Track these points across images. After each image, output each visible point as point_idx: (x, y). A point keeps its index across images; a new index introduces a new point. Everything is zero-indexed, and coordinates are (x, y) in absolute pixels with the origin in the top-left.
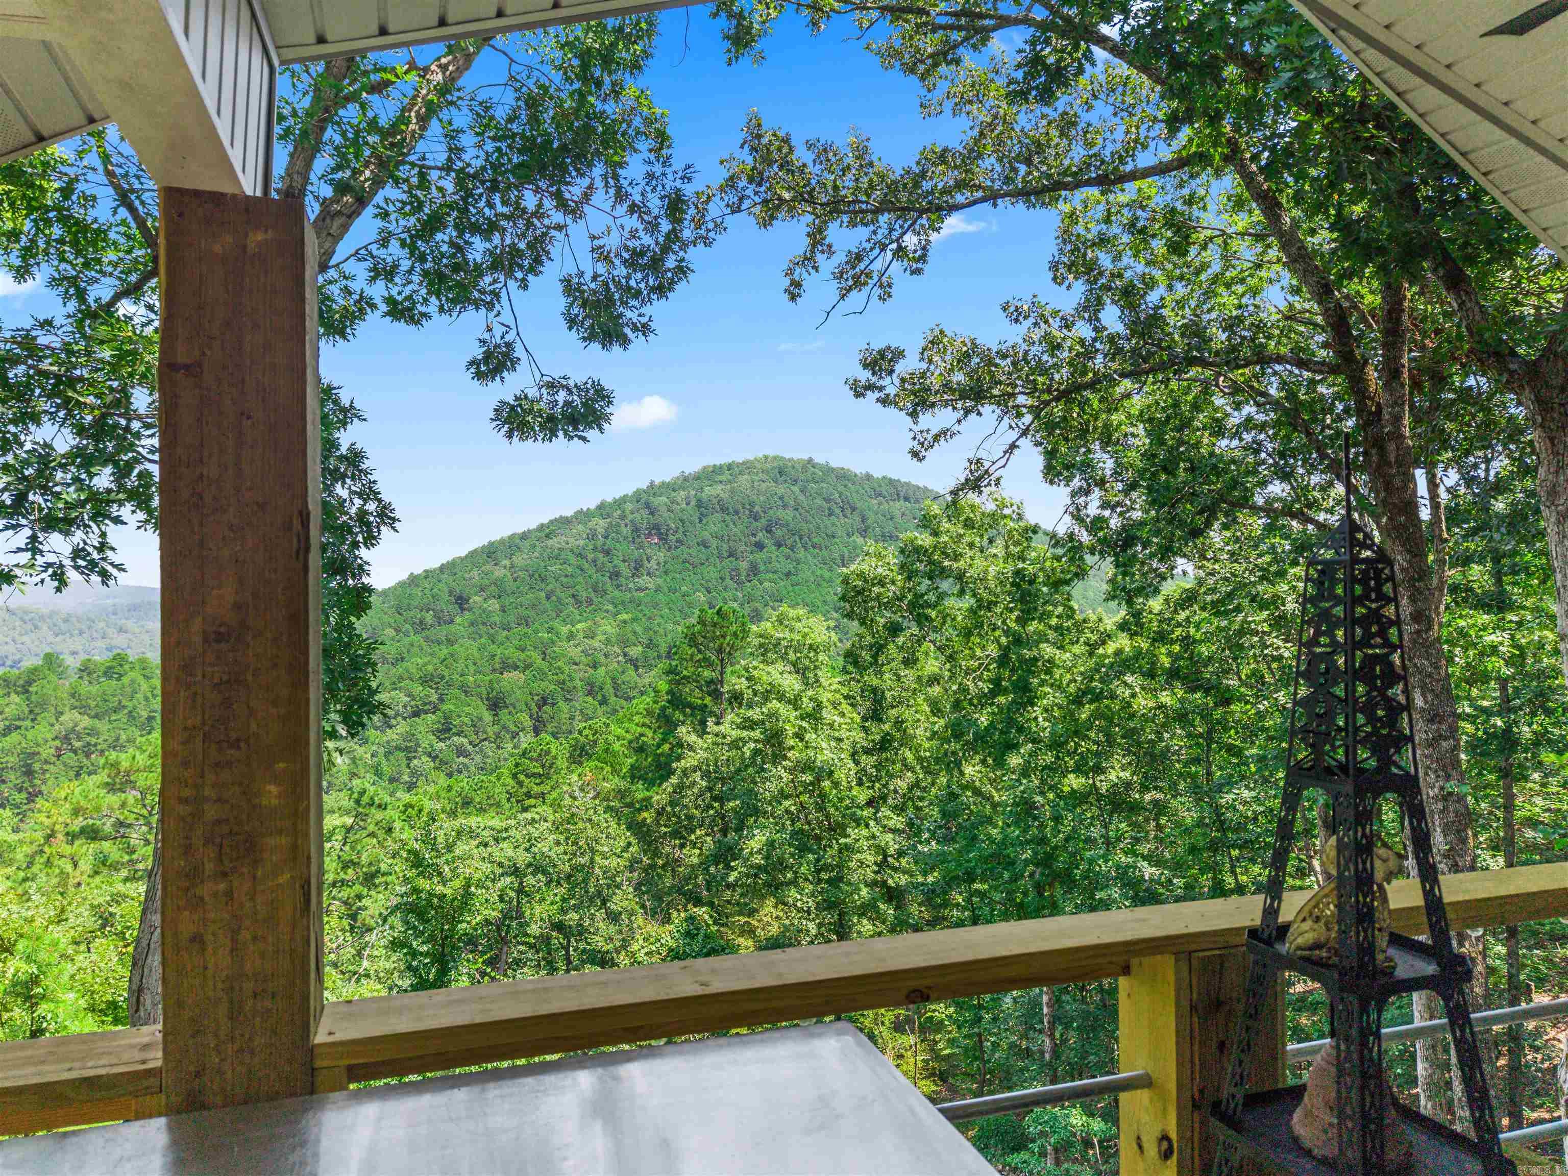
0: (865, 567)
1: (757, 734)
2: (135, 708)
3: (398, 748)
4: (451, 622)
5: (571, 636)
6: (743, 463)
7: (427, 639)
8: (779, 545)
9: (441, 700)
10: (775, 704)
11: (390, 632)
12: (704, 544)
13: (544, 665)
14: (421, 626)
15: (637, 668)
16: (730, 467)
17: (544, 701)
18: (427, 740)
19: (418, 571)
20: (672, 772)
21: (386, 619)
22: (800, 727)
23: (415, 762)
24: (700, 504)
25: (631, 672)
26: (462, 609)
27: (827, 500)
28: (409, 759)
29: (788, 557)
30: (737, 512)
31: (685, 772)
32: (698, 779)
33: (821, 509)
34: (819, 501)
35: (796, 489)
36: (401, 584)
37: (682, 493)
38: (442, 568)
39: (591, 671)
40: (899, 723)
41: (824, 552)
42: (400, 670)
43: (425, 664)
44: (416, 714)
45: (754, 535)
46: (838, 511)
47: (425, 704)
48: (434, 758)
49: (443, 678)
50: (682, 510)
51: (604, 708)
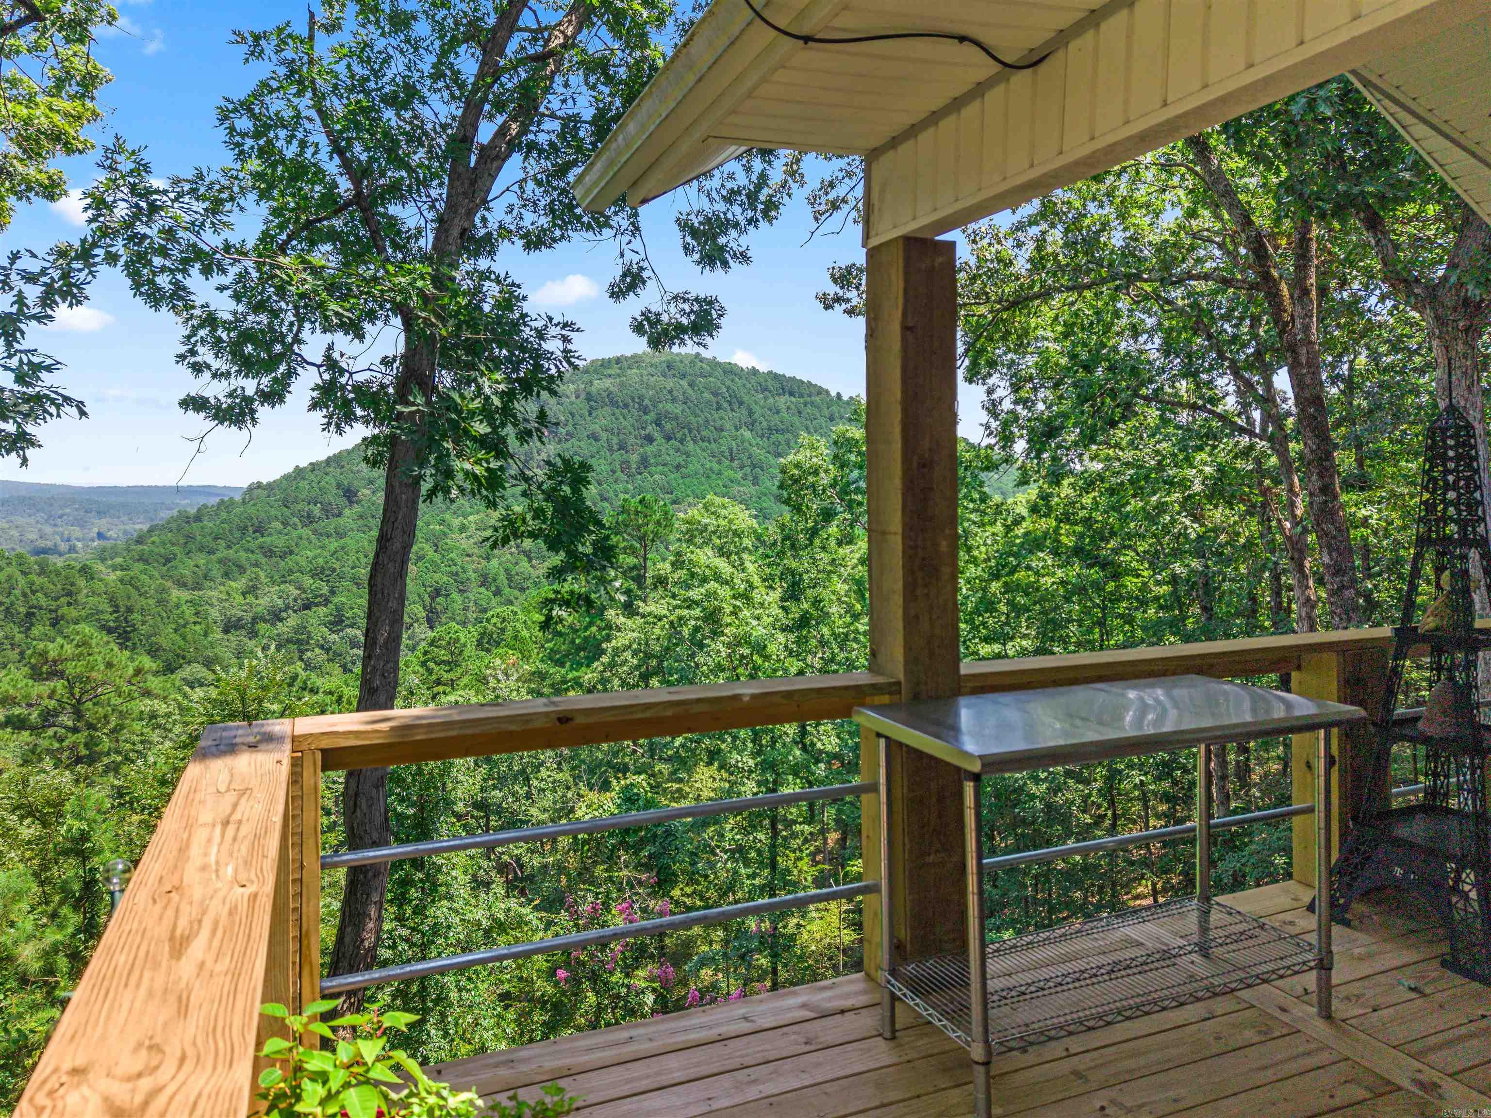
0: (800, 457)
1: (697, 612)
2: (12, 604)
3: (289, 641)
4: (340, 515)
5: (463, 528)
6: (633, 357)
7: (315, 532)
8: (668, 438)
9: (333, 592)
10: (713, 585)
11: (277, 525)
12: (595, 437)
13: (437, 557)
14: (309, 519)
15: (530, 560)
16: (618, 360)
17: (437, 593)
18: (320, 632)
19: (304, 464)
20: (604, 652)
21: (273, 512)
22: (734, 606)
23: (309, 654)
24: (589, 397)
25: (524, 563)
26: (351, 502)
27: (715, 394)
28: (302, 652)
29: (677, 450)
30: (626, 406)
31: (617, 652)
32: (629, 658)
33: (709, 402)
34: (707, 395)
35: (684, 383)
36: (286, 477)
37: (572, 387)
38: (329, 461)
39: (484, 562)
40: (816, 602)
41: (713, 445)
42: (290, 561)
43: (315, 557)
44: (307, 607)
45: (644, 428)
46: (726, 405)
47: (316, 597)
48: (328, 651)
49: (334, 570)
50: (572, 403)
51: (498, 598)
